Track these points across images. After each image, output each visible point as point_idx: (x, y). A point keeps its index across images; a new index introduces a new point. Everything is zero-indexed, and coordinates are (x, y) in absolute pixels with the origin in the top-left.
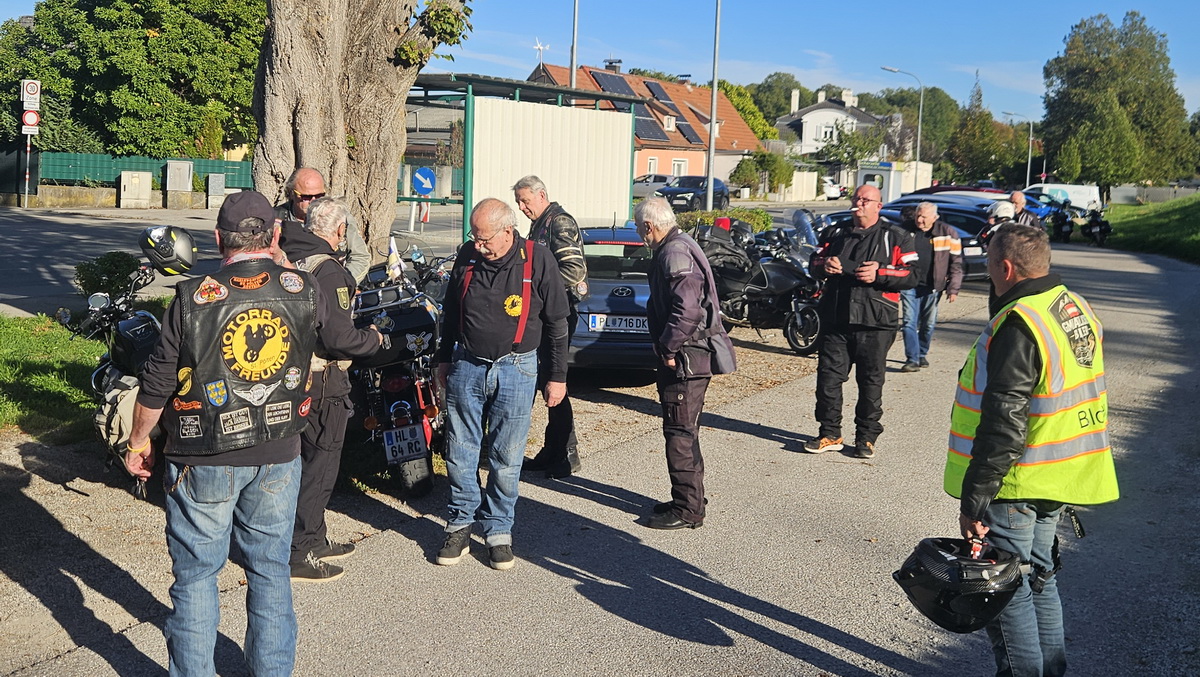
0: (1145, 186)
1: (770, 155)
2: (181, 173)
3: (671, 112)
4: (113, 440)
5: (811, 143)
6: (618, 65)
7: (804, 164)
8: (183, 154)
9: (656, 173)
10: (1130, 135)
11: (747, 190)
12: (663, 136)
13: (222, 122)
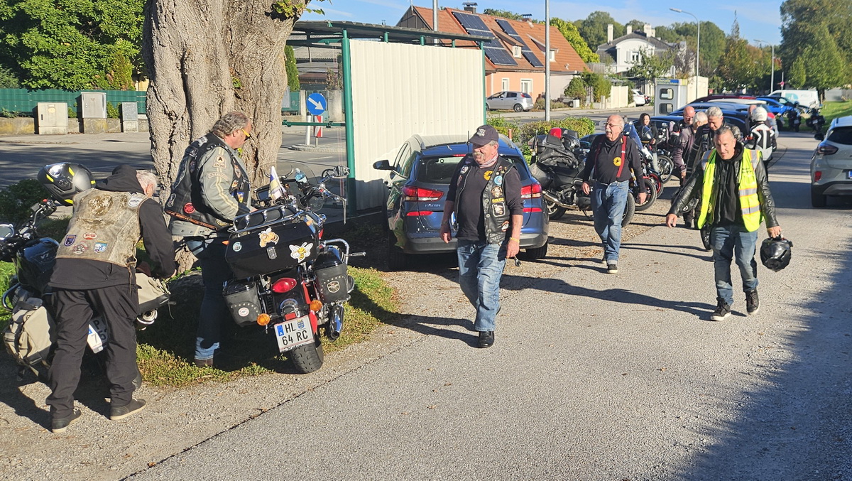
0: (847, 89)
1: (594, 75)
2: (95, 104)
3: (518, 43)
4: (22, 354)
5: (623, 65)
6: (474, 7)
7: (619, 81)
8: (95, 86)
9: (509, 90)
10: (836, 54)
11: (578, 101)
12: (513, 61)
13: (130, 58)
